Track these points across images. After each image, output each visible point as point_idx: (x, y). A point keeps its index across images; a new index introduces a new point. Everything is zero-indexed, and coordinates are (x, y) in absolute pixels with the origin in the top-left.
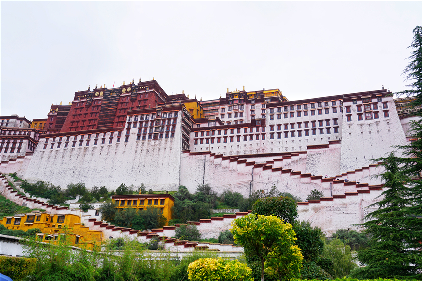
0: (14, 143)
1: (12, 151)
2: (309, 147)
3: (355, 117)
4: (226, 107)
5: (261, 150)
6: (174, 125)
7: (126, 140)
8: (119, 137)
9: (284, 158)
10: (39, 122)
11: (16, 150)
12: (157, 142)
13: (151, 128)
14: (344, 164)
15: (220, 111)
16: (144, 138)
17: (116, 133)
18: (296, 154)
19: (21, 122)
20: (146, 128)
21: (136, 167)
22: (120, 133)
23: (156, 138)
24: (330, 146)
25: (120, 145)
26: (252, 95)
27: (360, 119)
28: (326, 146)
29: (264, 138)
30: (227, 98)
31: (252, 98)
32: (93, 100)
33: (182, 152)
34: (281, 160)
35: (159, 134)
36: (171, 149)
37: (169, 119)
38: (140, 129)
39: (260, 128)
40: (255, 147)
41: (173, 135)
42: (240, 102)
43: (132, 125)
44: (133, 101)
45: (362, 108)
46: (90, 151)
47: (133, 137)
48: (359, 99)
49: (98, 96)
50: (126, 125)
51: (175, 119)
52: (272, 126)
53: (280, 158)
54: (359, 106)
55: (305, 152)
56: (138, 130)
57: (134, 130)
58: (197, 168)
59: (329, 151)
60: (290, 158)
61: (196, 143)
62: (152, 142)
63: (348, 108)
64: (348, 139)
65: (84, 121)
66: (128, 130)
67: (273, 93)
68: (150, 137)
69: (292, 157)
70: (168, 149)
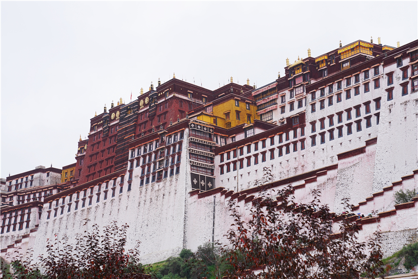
0: (22, 216)
1: (21, 228)
2: (341, 156)
3: (398, 90)
4: (287, 92)
5: (300, 167)
6: (179, 154)
7: (129, 189)
8: (122, 184)
9: (307, 182)
10: (69, 170)
11: (25, 224)
12: (161, 184)
13: (155, 163)
14: (378, 179)
15: (279, 101)
16: (148, 182)
17: (119, 179)
18: (323, 172)
19: (48, 175)
20: (149, 165)
21: (138, 229)
22: (123, 177)
23: (159, 180)
24: (367, 149)
25: (122, 198)
26: (322, 61)
27: (405, 93)
28: (361, 151)
29: (303, 147)
30: (288, 76)
31: (323, 66)
32: (109, 127)
33: (189, 195)
34: (303, 186)
35: (164, 171)
36: (175, 194)
37: (174, 145)
38: (143, 167)
39: (299, 130)
40: (293, 164)
41: (178, 171)
42: (304, 80)
43: (135, 162)
44: (152, 118)
45: (409, 71)
46: (93, 213)
47: (136, 182)
48: (405, 56)
49: (115, 119)
50: (129, 163)
51: (181, 143)
52: (313, 123)
53: (302, 182)
54: (404, 70)
55: (335, 167)
56: (141, 169)
57: (137, 171)
58: (207, 217)
59: (366, 158)
60: (314, 180)
61: (222, 173)
62: (156, 185)
63: (390, 75)
64: (386, 133)
65: (101, 162)
66: (131, 171)
67: (352, 49)
68: (153, 180)
69: (319, 179)
70: (172, 194)
